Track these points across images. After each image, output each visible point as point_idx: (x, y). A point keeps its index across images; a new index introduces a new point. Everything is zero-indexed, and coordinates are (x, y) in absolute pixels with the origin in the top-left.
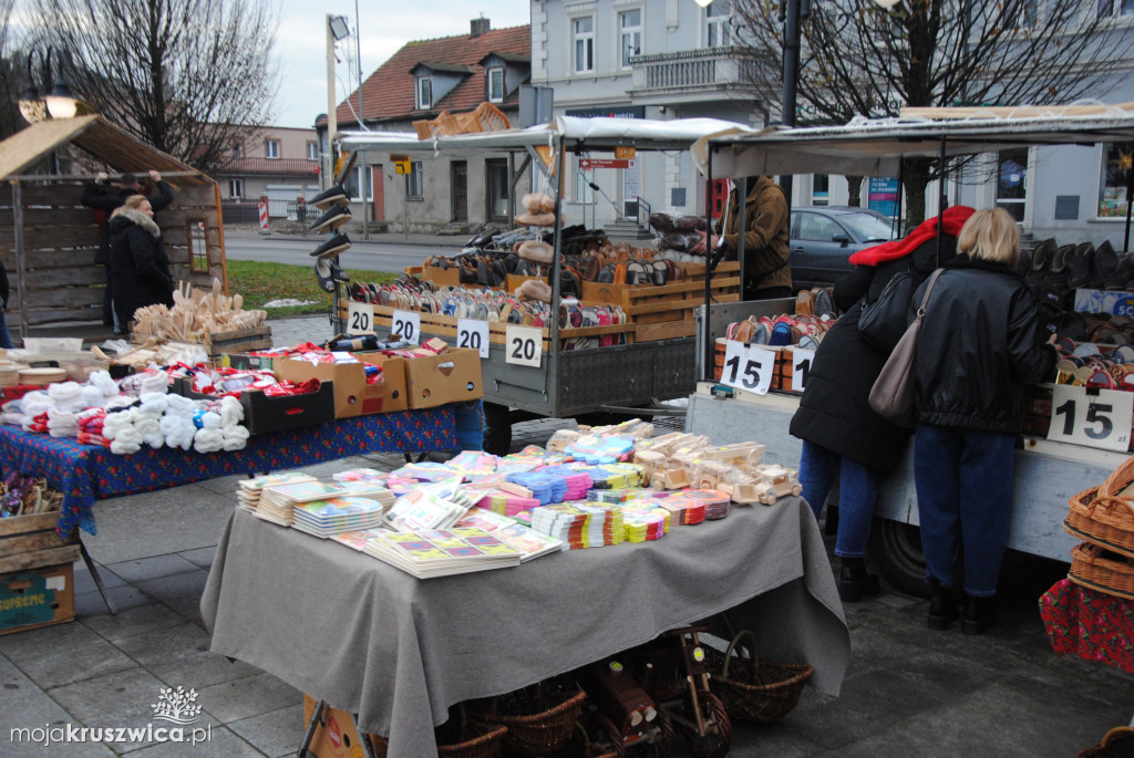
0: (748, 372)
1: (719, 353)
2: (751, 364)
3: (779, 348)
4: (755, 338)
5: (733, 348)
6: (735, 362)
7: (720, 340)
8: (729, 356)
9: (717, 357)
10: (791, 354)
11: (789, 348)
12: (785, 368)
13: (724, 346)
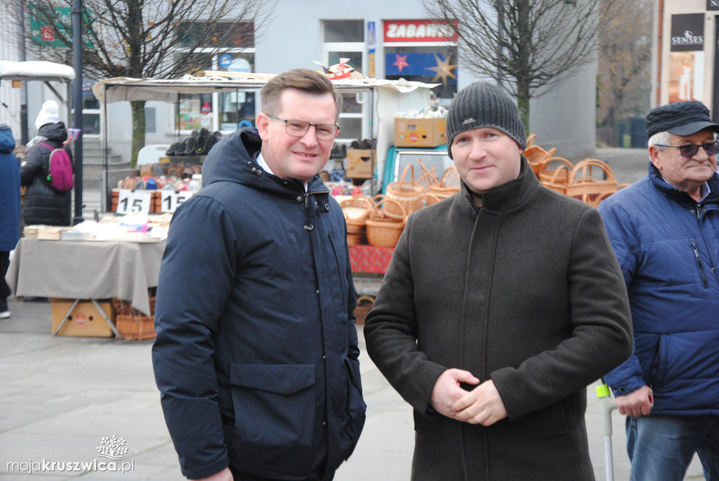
0: (134, 205)
1: (114, 197)
2: (136, 201)
3: (153, 191)
4: (138, 187)
5: (123, 193)
6: (126, 201)
7: (115, 190)
8: (121, 198)
9: (114, 200)
10: (160, 194)
11: (159, 191)
12: (157, 202)
13: (118, 193)
